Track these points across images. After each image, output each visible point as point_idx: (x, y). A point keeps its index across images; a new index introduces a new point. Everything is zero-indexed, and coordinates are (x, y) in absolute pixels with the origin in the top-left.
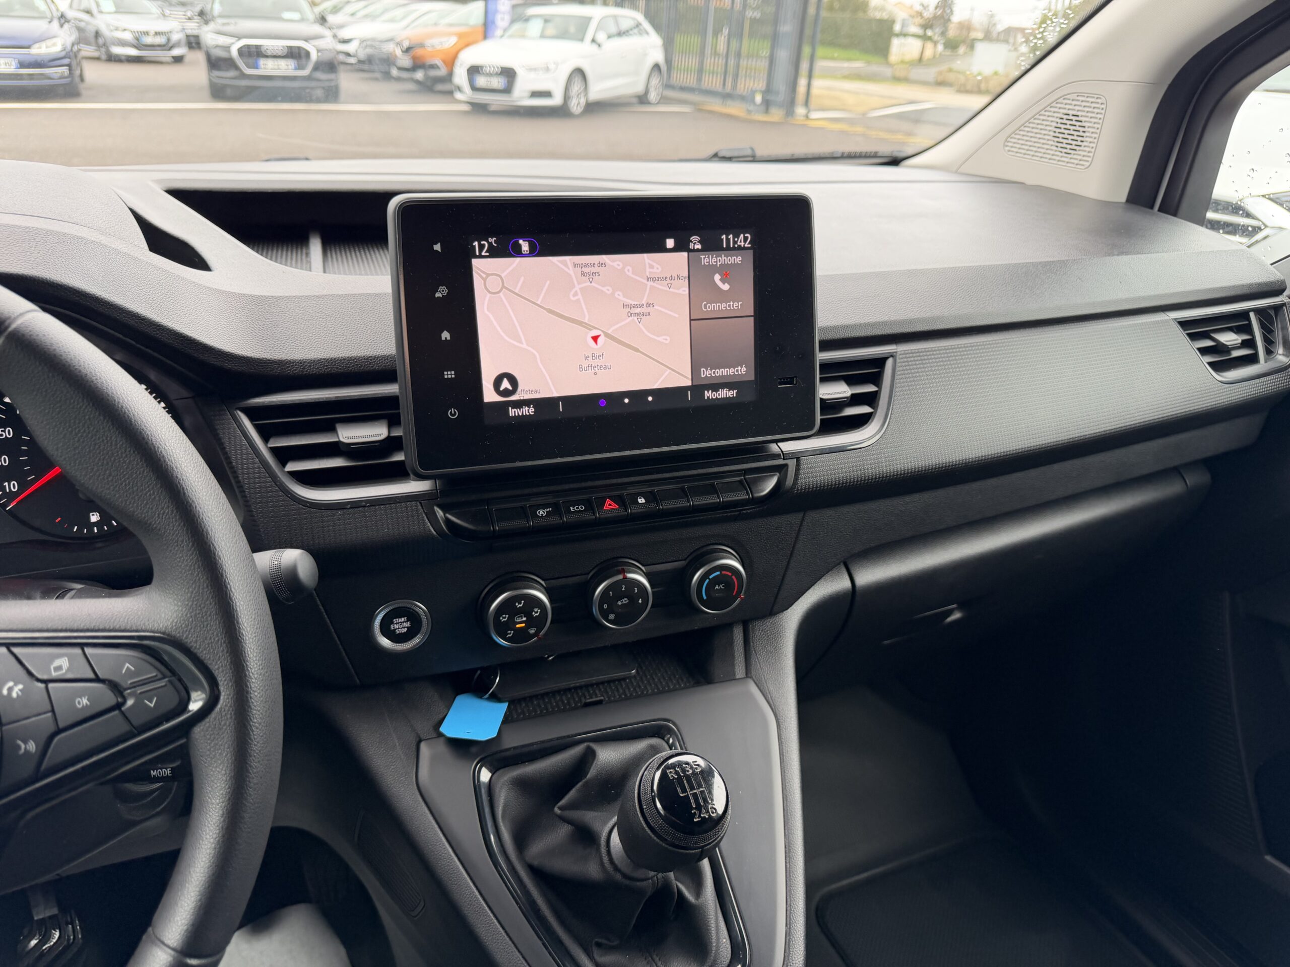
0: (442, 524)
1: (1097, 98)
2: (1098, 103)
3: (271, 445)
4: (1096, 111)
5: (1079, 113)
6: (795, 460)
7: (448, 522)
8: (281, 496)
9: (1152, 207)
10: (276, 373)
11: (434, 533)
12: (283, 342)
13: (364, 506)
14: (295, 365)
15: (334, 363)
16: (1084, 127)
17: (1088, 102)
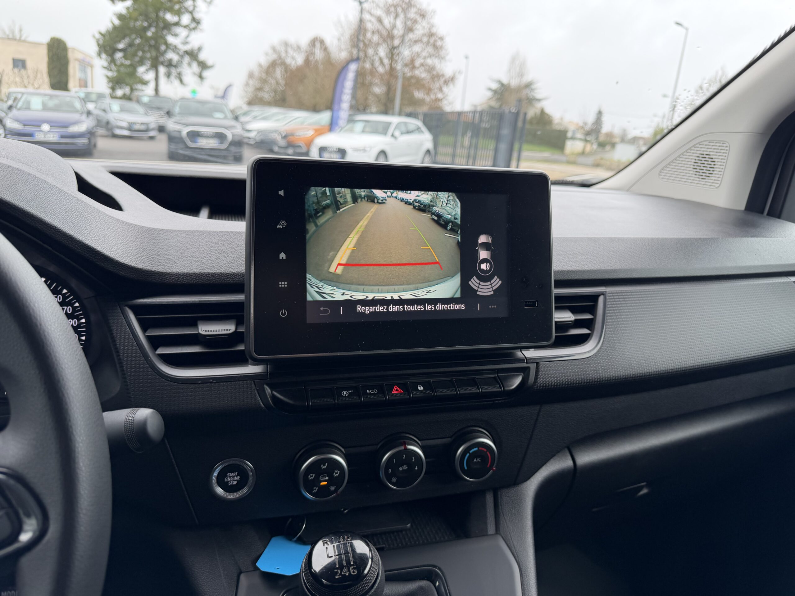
0: (269, 399)
1: (723, 143)
2: (723, 146)
3: (148, 334)
4: (722, 151)
5: (711, 153)
6: (535, 364)
7: (274, 397)
8: (150, 372)
9: (762, 213)
10: (157, 281)
11: (263, 405)
12: (166, 260)
13: (211, 383)
14: (172, 277)
15: (201, 277)
16: (714, 162)
17: (716, 146)
